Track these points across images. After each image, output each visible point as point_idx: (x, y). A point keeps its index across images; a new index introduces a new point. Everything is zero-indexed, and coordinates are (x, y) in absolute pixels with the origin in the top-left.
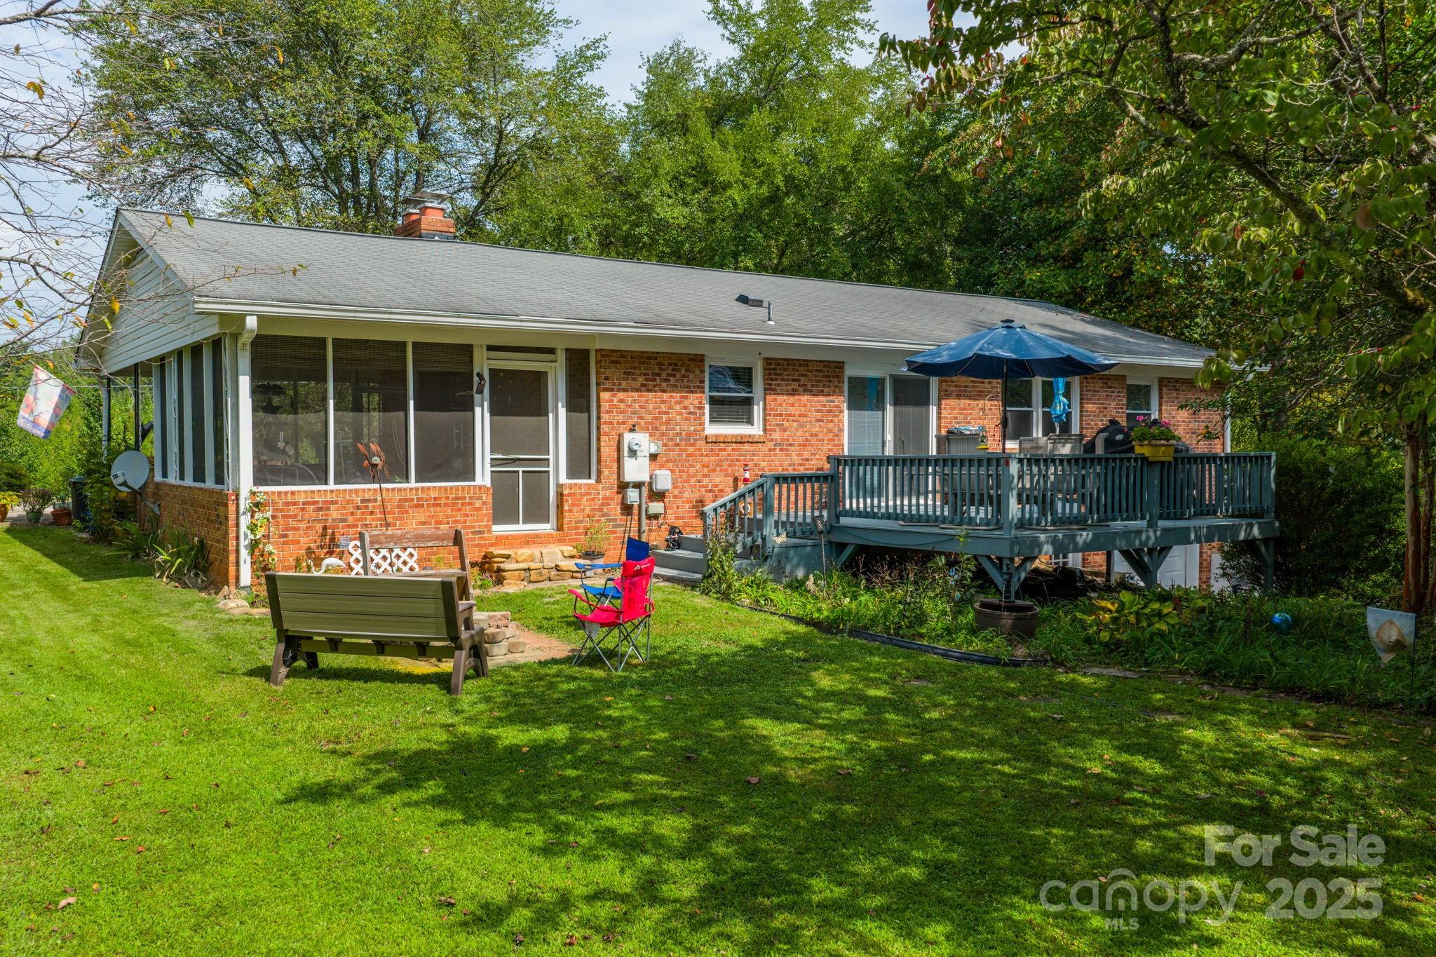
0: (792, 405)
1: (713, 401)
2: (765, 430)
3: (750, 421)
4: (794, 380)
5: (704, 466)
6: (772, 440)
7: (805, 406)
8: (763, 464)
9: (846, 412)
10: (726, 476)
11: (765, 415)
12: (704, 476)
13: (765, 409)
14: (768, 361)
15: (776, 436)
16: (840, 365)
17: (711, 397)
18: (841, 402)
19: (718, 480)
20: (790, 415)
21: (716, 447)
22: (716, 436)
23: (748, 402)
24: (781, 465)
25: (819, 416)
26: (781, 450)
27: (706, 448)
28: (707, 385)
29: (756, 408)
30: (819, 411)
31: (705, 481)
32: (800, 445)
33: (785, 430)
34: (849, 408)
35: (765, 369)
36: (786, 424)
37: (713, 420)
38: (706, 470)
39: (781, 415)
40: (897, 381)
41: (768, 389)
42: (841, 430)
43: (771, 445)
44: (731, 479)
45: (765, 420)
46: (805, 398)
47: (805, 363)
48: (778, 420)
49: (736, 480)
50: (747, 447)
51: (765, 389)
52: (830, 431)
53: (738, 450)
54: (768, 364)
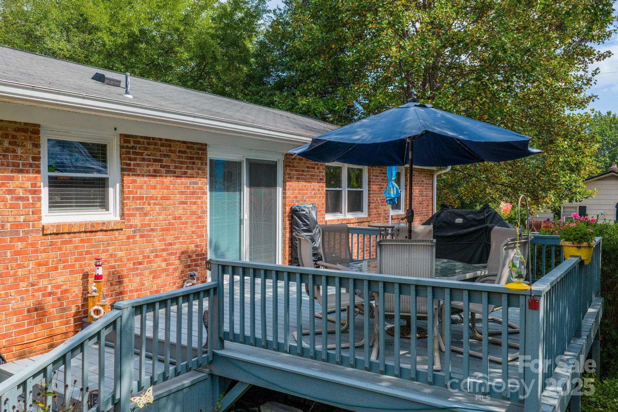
0: (154, 188)
1: (54, 183)
2: (122, 215)
3: (104, 205)
4: (155, 160)
5: (39, 264)
6: (131, 226)
7: (168, 188)
8: (120, 254)
9: (208, 193)
10: (72, 272)
11: (123, 199)
12: (41, 277)
13: (122, 192)
14: (125, 138)
15: (136, 221)
16: (203, 148)
17: (50, 178)
18: (204, 183)
19: (60, 280)
20: (151, 198)
21: (58, 240)
22: (58, 226)
23: (102, 184)
24: (142, 252)
25: (183, 198)
26: (142, 236)
27: (41, 241)
28: (44, 163)
29: (111, 190)
30: (182, 193)
31: (43, 283)
32: (162, 230)
33: (146, 215)
34: (211, 190)
35: (122, 147)
36: (147, 208)
37: (53, 205)
38: (43, 269)
39: (141, 198)
40: (253, 165)
41: (126, 169)
42: (204, 212)
43: (130, 232)
44: (79, 276)
45: (122, 204)
46: (168, 180)
47: (168, 143)
48: (138, 204)
49: (86, 276)
50: (100, 236)
51: (122, 170)
52: (194, 213)
53: (88, 241)
54: (125, 141)
